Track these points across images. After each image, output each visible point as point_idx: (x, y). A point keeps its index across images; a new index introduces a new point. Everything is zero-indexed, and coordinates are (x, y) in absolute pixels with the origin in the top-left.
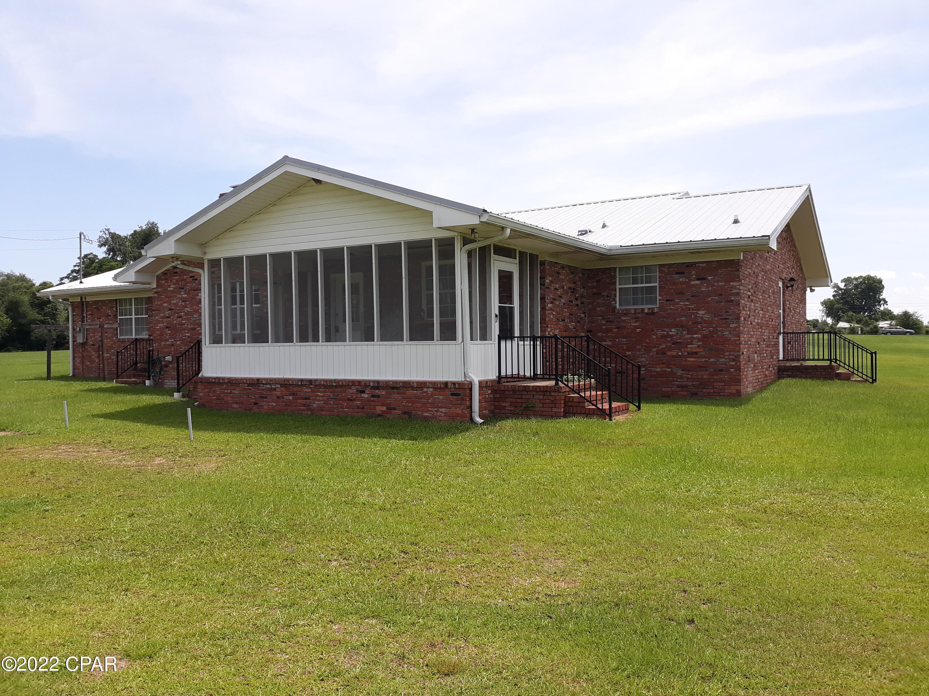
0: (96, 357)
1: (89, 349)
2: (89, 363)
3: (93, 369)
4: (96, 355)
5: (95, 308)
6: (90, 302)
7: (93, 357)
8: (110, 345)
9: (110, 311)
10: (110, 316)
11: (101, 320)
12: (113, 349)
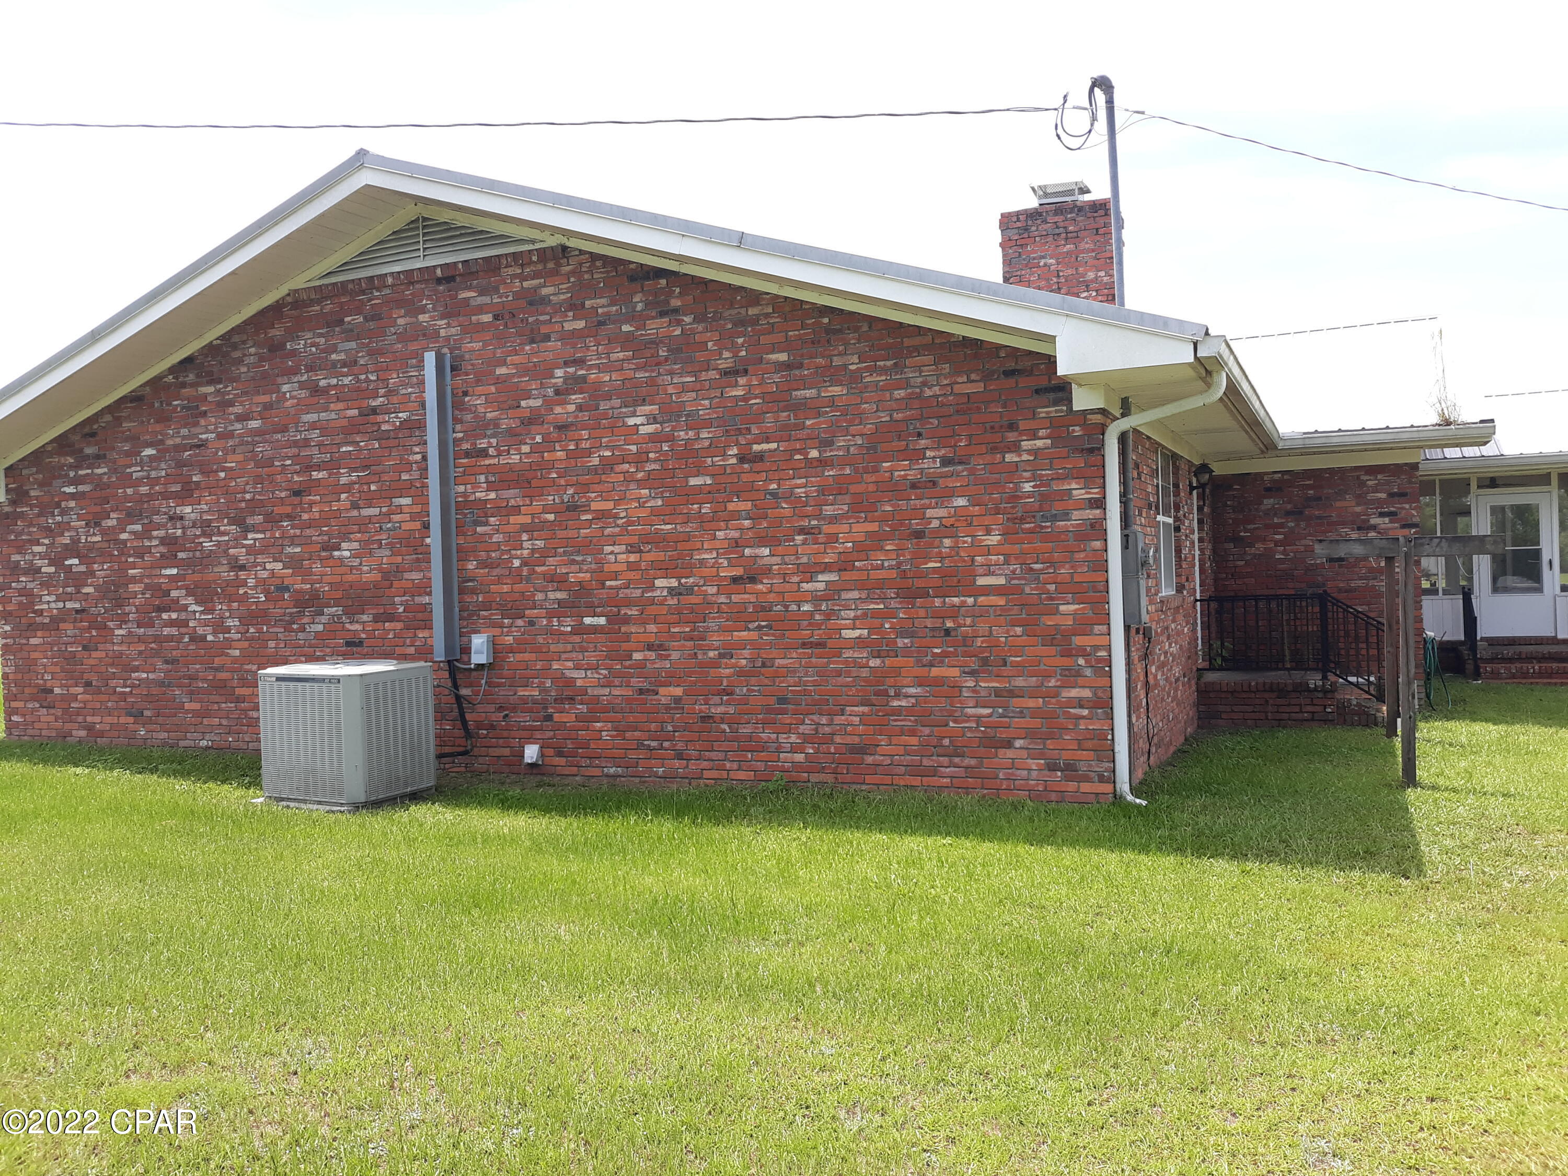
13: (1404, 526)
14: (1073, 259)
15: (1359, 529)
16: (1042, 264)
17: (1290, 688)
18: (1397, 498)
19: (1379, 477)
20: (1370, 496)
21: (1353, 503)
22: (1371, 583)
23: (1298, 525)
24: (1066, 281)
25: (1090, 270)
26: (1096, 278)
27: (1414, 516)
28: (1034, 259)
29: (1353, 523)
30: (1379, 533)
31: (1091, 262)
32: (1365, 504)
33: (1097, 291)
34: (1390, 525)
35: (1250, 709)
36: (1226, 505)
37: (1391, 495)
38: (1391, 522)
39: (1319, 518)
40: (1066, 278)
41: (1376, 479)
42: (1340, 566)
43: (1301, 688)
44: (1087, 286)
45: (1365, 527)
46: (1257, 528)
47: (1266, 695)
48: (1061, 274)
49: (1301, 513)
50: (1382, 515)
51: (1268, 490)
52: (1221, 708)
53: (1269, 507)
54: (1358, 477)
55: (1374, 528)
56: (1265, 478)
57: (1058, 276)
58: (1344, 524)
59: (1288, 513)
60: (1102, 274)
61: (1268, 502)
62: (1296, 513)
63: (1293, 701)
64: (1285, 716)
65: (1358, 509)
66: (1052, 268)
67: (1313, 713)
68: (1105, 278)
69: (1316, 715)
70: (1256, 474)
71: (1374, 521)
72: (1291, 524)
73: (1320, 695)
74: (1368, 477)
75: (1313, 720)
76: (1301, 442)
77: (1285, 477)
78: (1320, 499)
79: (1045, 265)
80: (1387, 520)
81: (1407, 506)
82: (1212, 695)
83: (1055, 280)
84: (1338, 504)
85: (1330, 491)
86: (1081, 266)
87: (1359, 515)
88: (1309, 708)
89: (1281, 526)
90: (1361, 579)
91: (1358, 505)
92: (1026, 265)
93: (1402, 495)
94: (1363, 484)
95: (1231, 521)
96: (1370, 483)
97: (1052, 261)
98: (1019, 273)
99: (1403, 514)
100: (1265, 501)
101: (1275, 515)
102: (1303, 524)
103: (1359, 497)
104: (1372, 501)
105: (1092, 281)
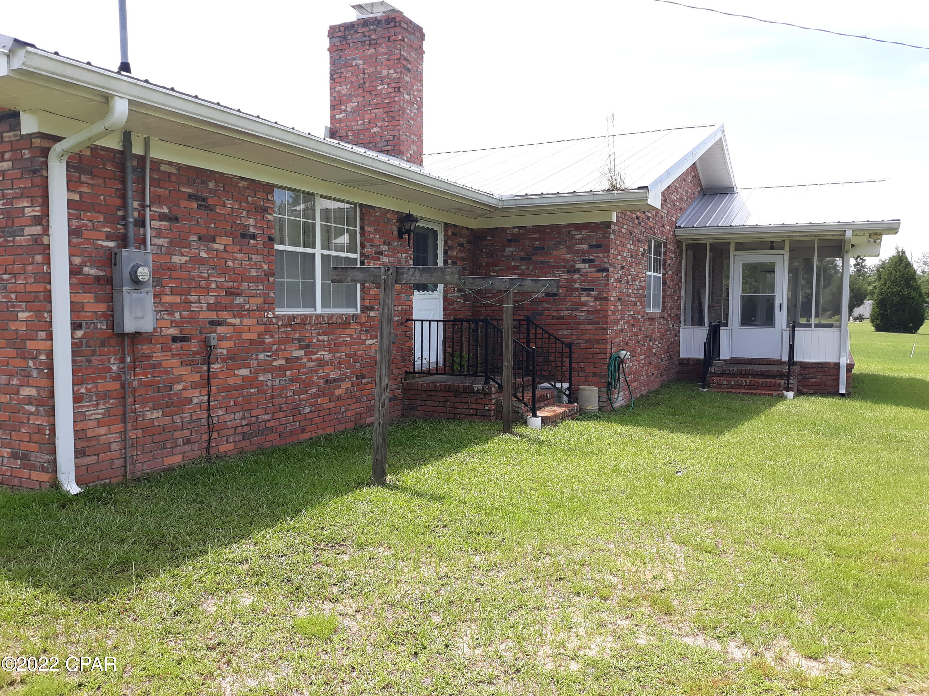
0: (195, 385)
1: (158, 356)
2: (157, 414)
3: (177, 434)
4: (197, 377)
5: (190, 197)
6: (164, 168)
7: (178, 387)
8: (254, 336)
9: (252, 222)
10: (254, 237)
11: (216, 246)
12: (264, 351)
13: (598, 271)
14: (374, 60)
15: (568, 272)
16: (354, 64)
17: (461, 390)
18: (594, 249)
19: (584, 232)
20: (577, 247)
21: (565, 252)
22: (574, 313)
23: (528, 268)
24: (369, 76)
25: (384, 69)
26: (388, 74)
27: (605, 263)
28: (349, 60)
29: (564, 267)
30: (581, 275)
31: (386, 62)
32: (573, 253)
33: (388, 84)
34: (589, 270)
35: (437, 404)
36: (482, 252)
37: (591, 246)
38: (590, 267)
39: (542, 263)
40: (369, 74)
41: (581, 234)
42: (554, 300)
43: (468, 390)
44: (382, 81)
45: (572, 271)
46: (501, 270)
47: (447, 394)
48: (366, 71)
49: (530, 259)
50: (584, 261)
51: (509, 240)
52: (419, 402)
53: (509, 254)
54: (569, 232)
55: (578, 271)
56: (508, 232)
57: (364, 73)
58: (558, 267)
59: (522, 259)
60: (392, 71)
61: (509, 250)
62: (527, 259)
63: (464, 400)
64: (458, 411)
65: (568, 257)
66: (361, 67)
67: (477, 409)
68: (394, 75)
69: (479, 411)
70: (502, 228)
71: (579, 266)
72: (523, 267)
73: (482, 396)
74: (576, 233)
75: (476, 415)
76: (513, 203)
77: (522, 231)
78: (543, 248)
79: (356, 65)
80: (587, 265)
81: (601, 255)
82: (412, 392)
83: (362, 76)
84: (555, 253)
85: (550, 243)
86: (379, 66)
87: (568, 261)
88: (474, 406)
89: (516, 268)
90: (567, 309)
91: (568, 253)
92: (344, 65)
93: (598, 246)
94: (572, 238)
95: (484, 264)
96: (577, 237)
97: (361, 62)
98: (339, 71)
99: (597, 262)
100: (507, 249)
101: (513, 259)
102: (531, 267)
103: (569, 247)
104: (578, 251)
105: (385, 77)
